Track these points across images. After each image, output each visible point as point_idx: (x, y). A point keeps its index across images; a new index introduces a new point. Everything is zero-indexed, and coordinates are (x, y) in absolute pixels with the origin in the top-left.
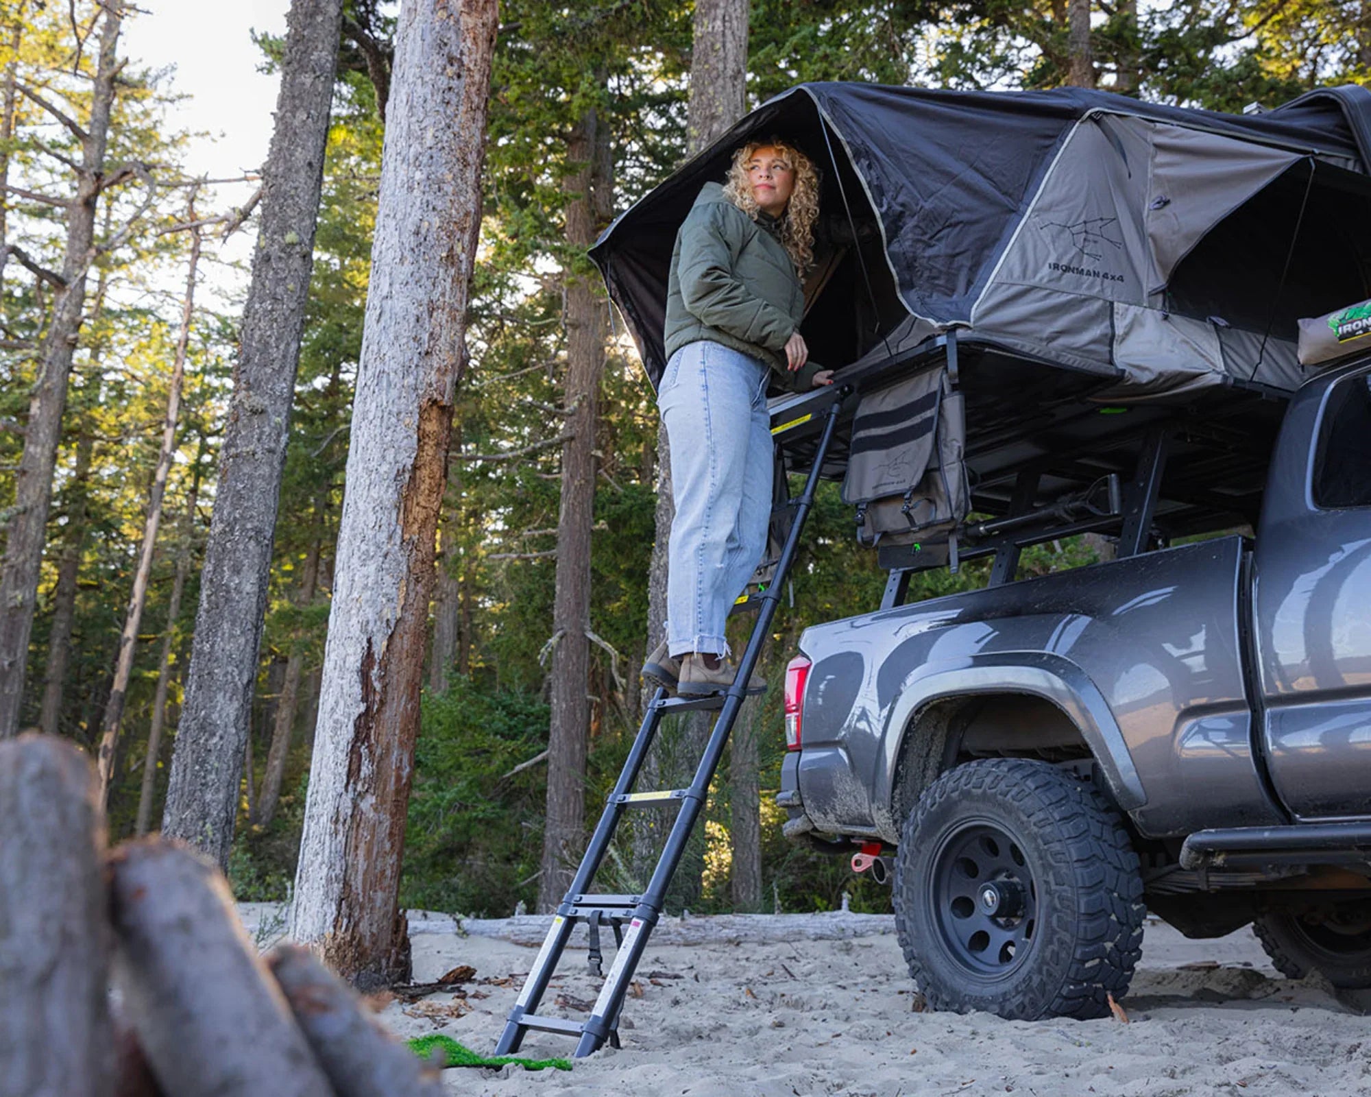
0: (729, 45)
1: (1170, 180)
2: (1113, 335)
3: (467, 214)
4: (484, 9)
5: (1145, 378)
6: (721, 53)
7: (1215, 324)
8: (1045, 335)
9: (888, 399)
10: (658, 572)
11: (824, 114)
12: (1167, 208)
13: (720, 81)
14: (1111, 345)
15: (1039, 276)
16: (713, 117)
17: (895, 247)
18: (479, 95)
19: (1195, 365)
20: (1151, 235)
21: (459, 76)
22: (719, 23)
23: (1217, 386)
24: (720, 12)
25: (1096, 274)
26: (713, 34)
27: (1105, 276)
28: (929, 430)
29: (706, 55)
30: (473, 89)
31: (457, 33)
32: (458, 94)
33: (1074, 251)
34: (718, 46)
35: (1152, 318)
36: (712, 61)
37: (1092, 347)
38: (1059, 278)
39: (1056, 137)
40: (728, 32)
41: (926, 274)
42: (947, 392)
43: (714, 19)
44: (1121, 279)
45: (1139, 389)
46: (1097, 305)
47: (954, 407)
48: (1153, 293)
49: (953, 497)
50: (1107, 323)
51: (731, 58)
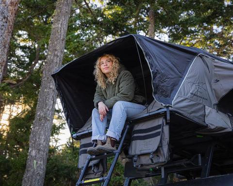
0: (62, 31)
1: (219, 75)
2: (205, 114)
3: (4, 61)
4: (15, 5)
5: (213, 127)
6: (60, 33)
7: (228, 115)
8: (189, 112)
9: (144, 126)
10: (26, 179)
11: (138, 43)
12: (218, 83)
13: (59, 41)
14: (204, 117)
15: (188, 96)
16: (56, 50)
17: (154, 82)
18: (11, 29)
19: (224, 126)
20: (214, 89)
21: (6, 22)
22: (60, 25)
23: (230, 132)
24: (60, 22)
25: (201, 97)
26: (58, 28)
27: (203, 98)
28: (159, 135)
29: (55, 33)
30: (10, 27)
31: (7, 10)
32: (5, 27)
33: (196, 90)
34: (59, 31)
35: (214, 111)
36: (57, 35)
37: (200, 117)
38: (193, 97)
39: (191, 59)
40: (62, 28)
41: (161, 90)
42: (164, 124)
43: (59, 24)
44: (207, 99)
45: (211, 130)
46: (201, 106)
47: (166, 129)
48: (214, 105)
49: (165, 155)
50: (204, 111)
51: (62, 35)
